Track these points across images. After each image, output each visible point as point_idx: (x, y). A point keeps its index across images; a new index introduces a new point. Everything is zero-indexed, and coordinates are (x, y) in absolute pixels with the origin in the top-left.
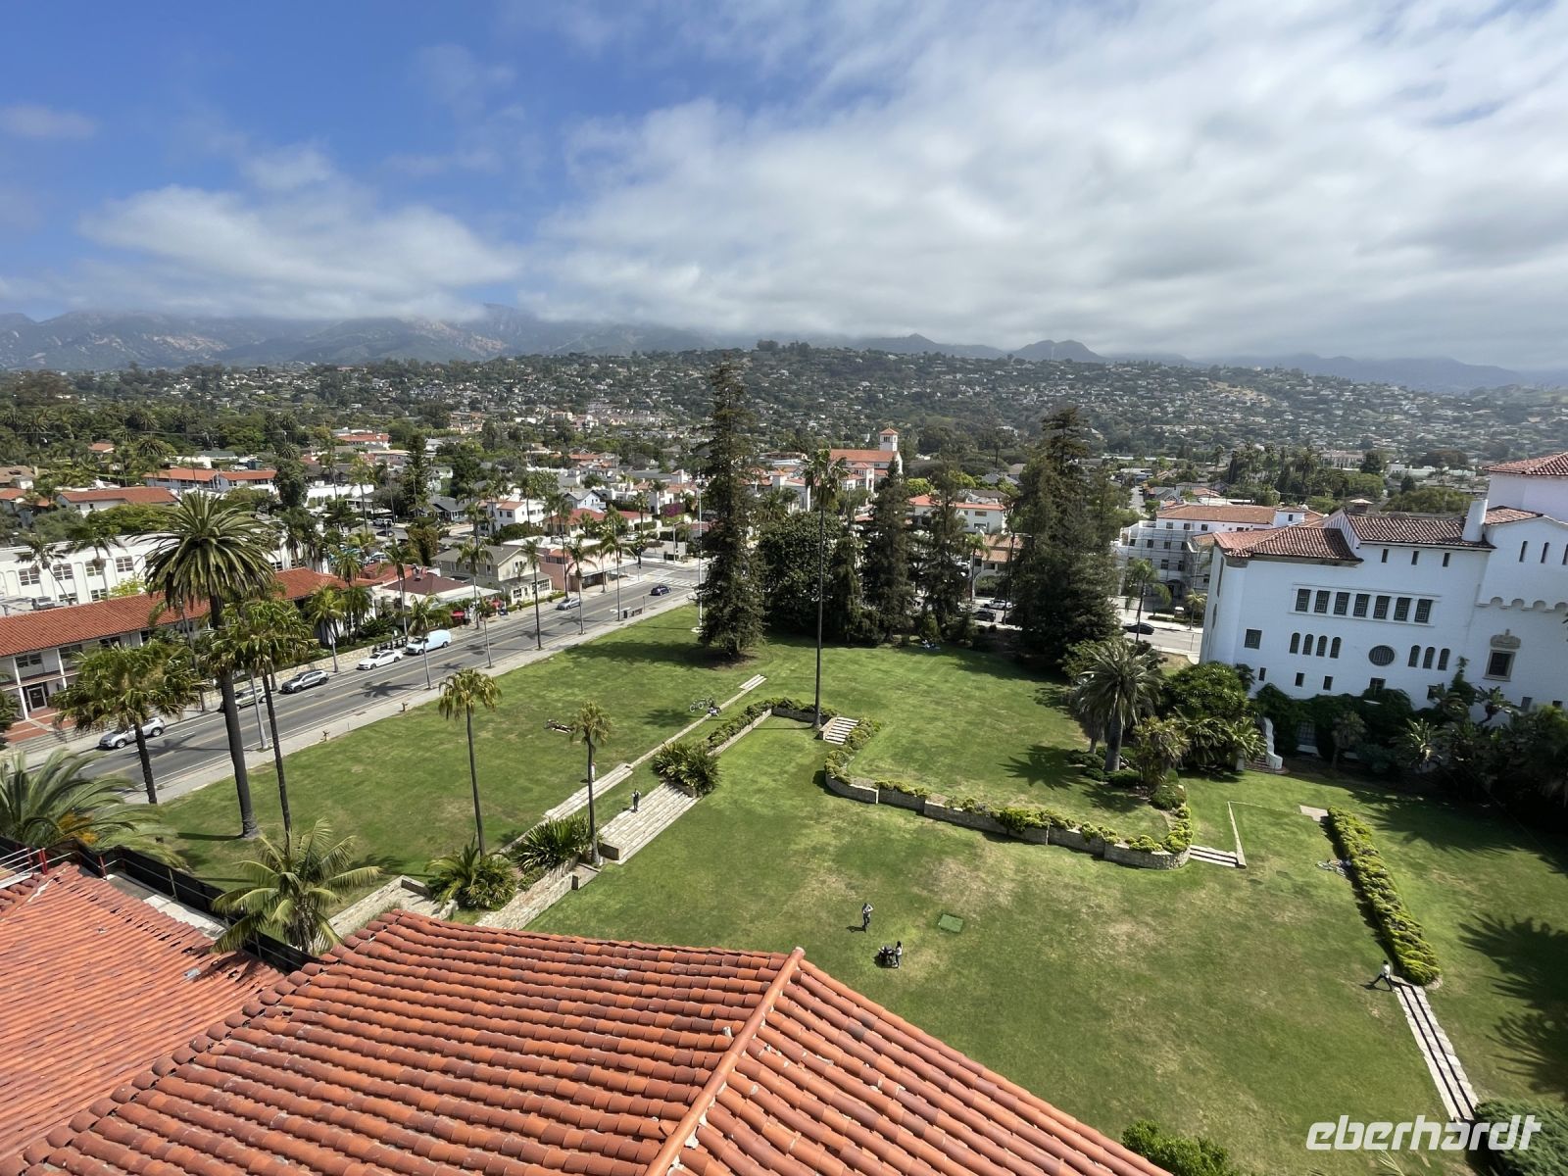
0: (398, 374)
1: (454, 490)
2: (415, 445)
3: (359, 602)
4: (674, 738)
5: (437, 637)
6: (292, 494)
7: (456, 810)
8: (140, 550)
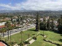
0: (18, 13)
1: (21, 20)
2: (19, 17)
3: (15, 26)
4: (34, 36)
5: (20, 29)
6: (12, 20)
7: (20, 40)
8: (4, 23)
